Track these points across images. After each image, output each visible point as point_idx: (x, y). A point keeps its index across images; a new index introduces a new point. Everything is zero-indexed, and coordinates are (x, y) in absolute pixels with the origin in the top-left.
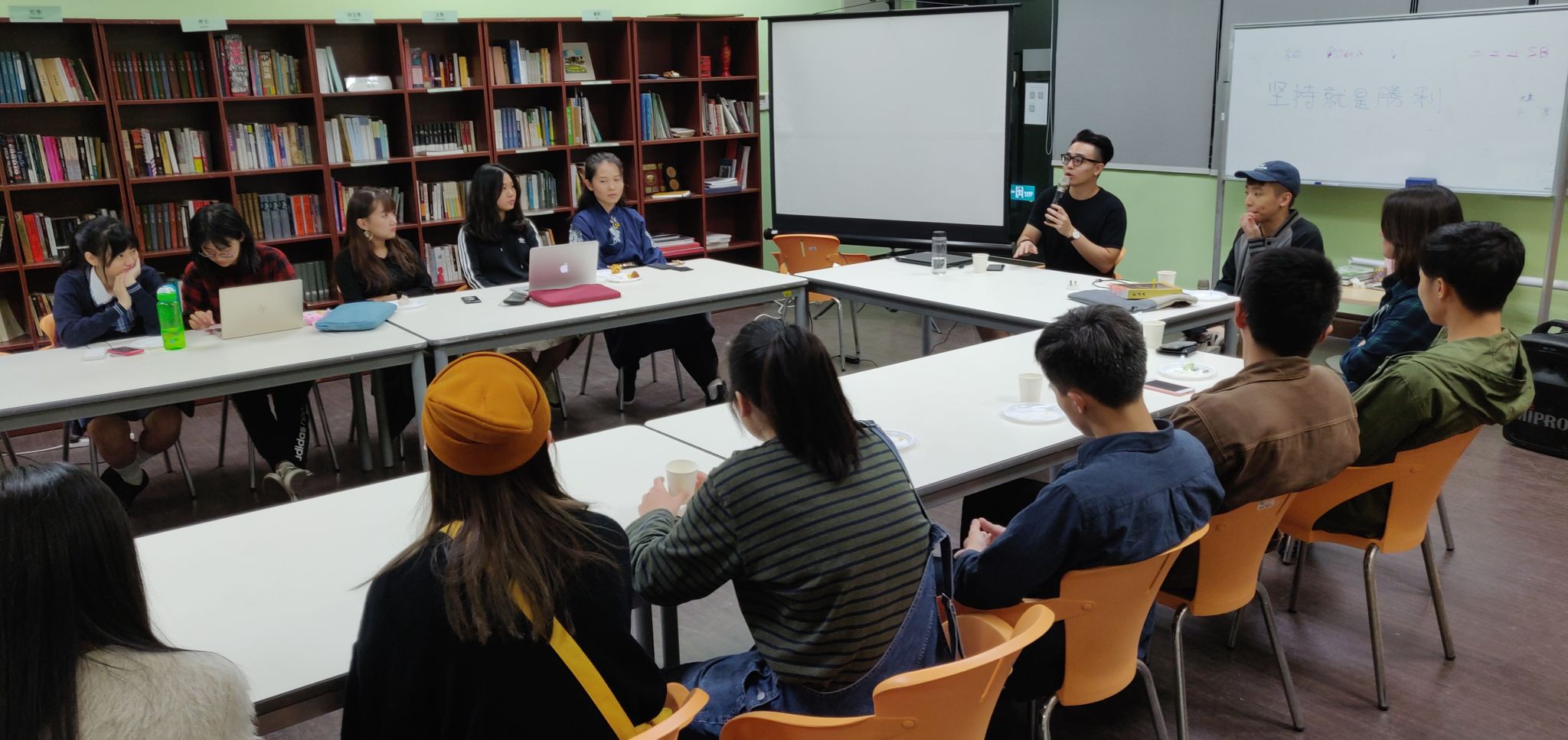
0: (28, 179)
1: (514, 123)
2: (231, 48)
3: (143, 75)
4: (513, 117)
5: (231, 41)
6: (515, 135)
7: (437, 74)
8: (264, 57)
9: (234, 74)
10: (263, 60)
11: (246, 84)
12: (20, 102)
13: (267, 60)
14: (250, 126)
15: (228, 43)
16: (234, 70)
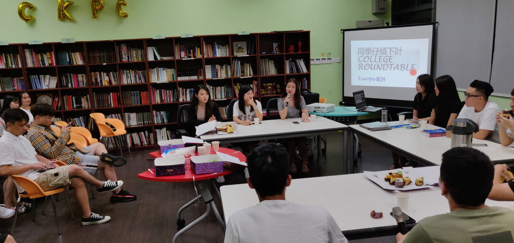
0: (68, 87)
1: (215, 69)
3: (100, 56)
5: (123, 46)
6: (216, 74)
7: (190, 53)
8: (134, 50)
11: (127, 58)
12: (67, 65)
14: (128, 71)
16: (123, 54)
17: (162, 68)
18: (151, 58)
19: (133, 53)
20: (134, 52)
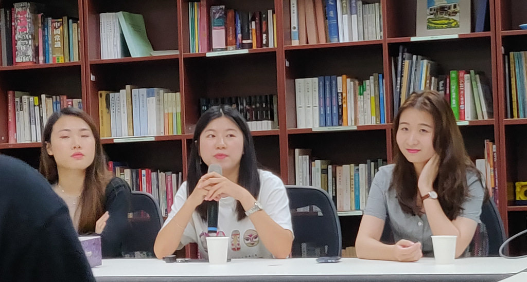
1: (334, 95)
2: (19, 16)
4: (333, 86)
5: (20, 10)
6: (335, 111)
7: (246, 36)
8: (57, 25)
9: (19, 43)
10: (55, 27)
11: (30, 52)
13: (59, 27)
14: (36, 98)
15: (17, 11)
16: (19, 39)
17: (144, 91)
18: (110, 52)
19: (53, 35)
20: (58, 31)
